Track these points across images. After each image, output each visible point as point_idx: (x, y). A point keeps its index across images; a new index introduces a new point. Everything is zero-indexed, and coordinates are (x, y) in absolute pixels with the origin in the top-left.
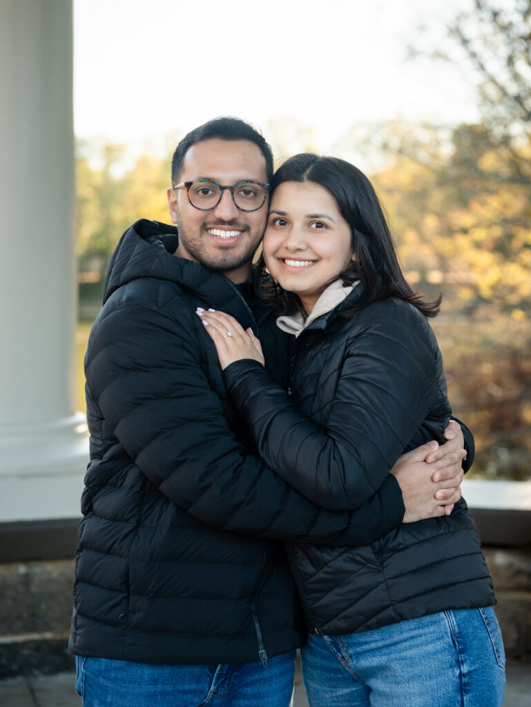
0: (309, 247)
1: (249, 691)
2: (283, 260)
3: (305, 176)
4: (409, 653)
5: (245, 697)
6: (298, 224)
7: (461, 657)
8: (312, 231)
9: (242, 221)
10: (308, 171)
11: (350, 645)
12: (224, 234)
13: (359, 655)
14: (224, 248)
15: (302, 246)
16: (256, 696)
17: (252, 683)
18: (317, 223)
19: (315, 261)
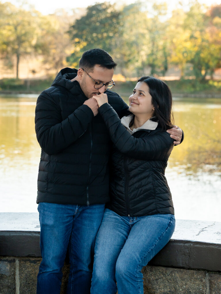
16: (91, 213)
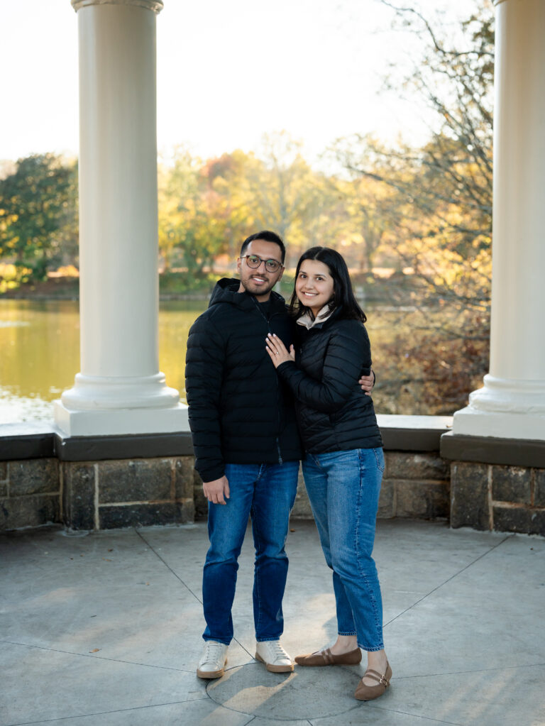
0: (315, 288)
1: (276, 477)
2: (304, 293)
3: (315, 258)
4: (342, 460)
5: (275, 479)
6: (311, 278)
7: (362, 463)
8: (317, 282)
9: (267, 276)
10: (317, 255)
11: (319, 457)
12: (259, 280)
13: (321, 462)
14: (257, 285)
15: (312, 288)
17: (278, 474)
18: (319, 278)
19: (317, 294)
